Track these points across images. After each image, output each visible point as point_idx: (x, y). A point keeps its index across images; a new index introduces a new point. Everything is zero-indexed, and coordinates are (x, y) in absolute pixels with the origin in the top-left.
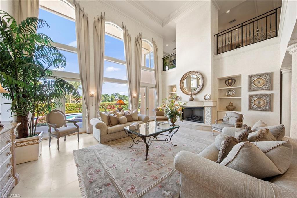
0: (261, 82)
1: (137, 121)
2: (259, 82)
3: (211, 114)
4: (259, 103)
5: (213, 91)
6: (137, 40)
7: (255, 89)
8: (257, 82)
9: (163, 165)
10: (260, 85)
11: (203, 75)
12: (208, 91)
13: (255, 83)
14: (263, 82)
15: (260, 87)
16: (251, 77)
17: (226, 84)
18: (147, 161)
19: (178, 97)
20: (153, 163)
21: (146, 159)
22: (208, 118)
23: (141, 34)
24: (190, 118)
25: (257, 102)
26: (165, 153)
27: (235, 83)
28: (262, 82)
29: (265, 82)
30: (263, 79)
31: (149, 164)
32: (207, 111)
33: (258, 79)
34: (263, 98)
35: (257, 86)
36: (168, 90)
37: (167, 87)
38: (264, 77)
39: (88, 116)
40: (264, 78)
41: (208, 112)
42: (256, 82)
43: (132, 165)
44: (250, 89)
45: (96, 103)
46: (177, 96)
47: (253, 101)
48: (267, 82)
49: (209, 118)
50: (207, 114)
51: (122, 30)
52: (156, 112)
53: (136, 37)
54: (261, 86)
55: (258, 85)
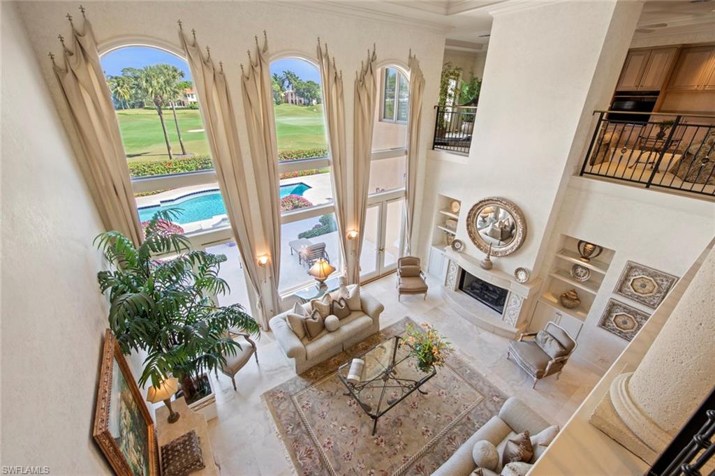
0: (647, 287)
1: (359, 311)
2: (644, 286)
3: (520, 308)
4: (625, 323)
5: (540, 261)
6: (361, 83)
7: (629, 294)
8: (639, 284)
9: (398, 447)
10: (641, 291)
11: (527, 221)
12: (528, 260)
13: (635, 283)
14: (651, 288)
15: (641, 295)
16: (631, 268)
17: (579, 249)
18: (376, 436)
19: (457, 241)
20: (383, 443)
21: (374, 432)
22: (511, 312)
23: (374, 53)
24: (477, 289)
25: (620, 320)
26: (404, 416)
27: (598, 255)
28: (649, 287)
29: (655, 291)
30: (655, 284)
31: (378, 444)
32: (513, 300)
33: (644, 280)
34: (635, 318)
35: (635, 291)
36: (437, 204)
37: (437, 196)
38: (659, 281)
39: (261, 302)
40: (657, 283)
41: (516, 302)
42: (637, 284)
43: (355, 444)
44: (620, 290)
45: (271, 275)
46: (456, 239)
47: (614, 315)
48: (659, 292)
49: (514, 314)
50: (513, 305)
51: (318, 67)
52: (402, 269)
53: (359, 71)
54: (643, 294)
55: (639, 291)
